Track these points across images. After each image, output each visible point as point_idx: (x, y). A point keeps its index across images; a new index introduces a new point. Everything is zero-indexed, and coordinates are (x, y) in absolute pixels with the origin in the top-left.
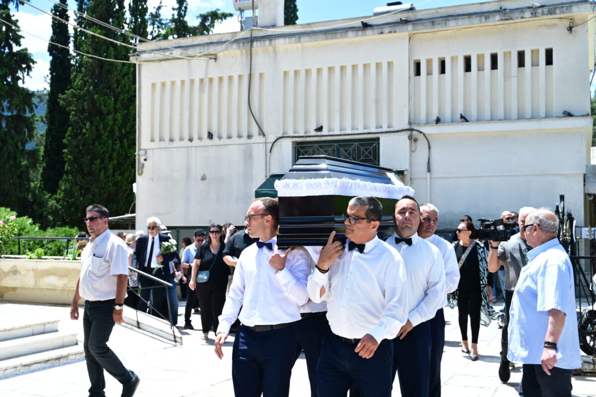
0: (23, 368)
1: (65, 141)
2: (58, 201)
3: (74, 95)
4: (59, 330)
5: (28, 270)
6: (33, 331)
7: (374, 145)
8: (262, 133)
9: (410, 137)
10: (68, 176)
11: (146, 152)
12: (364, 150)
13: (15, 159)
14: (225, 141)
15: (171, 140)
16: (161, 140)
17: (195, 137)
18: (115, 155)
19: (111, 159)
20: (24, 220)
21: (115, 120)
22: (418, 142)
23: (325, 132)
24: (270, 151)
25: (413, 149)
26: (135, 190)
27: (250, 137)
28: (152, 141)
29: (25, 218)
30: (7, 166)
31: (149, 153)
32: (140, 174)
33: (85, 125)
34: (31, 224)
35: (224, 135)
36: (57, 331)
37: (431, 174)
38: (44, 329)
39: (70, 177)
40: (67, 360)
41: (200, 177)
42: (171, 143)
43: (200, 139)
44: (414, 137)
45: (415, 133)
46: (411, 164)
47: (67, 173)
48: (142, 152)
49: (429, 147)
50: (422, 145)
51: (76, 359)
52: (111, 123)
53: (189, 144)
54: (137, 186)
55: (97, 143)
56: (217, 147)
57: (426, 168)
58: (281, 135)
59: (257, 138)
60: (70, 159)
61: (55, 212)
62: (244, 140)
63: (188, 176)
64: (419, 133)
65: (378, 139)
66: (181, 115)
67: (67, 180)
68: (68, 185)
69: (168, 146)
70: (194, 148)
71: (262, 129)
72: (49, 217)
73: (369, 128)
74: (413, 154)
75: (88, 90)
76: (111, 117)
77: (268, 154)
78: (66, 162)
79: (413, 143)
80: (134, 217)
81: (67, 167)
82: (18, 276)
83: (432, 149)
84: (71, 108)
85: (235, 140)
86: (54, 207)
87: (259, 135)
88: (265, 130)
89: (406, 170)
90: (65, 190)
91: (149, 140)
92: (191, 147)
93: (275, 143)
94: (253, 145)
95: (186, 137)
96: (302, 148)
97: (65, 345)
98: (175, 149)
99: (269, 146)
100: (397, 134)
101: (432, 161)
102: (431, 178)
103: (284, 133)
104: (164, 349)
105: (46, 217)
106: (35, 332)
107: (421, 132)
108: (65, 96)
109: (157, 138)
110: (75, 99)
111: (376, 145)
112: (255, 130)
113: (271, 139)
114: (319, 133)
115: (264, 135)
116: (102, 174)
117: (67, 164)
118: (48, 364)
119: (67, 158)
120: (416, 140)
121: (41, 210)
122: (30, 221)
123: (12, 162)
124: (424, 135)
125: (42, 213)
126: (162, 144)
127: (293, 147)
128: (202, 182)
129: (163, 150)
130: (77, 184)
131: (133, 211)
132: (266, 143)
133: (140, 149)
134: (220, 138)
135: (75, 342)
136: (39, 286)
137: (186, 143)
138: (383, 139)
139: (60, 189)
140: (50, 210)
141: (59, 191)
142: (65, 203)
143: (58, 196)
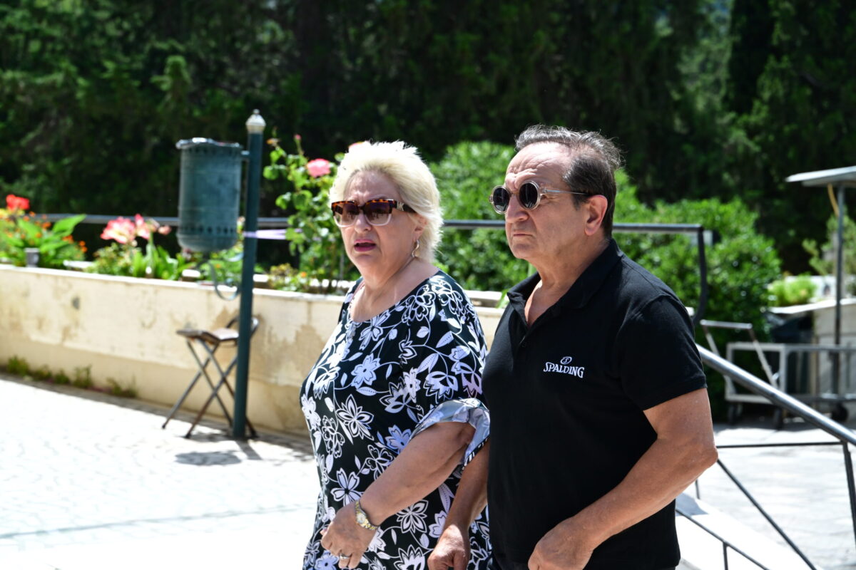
2: (751, 132)
10: (779, 59)
13: (635, 16)
30: (614, 39)
39: (785, 62)
47: (778, 51)
60: (787, 11)
61: (742, 163)
67: (778, 72)
68: (780, 86)
72: (726, 176)
78: (774, 20)
81: (779, 35)
86: (740, 149)
90: (773, 101)
105: (718, 177)
117: (778, 26)
119: (777, 8)
121: (702, 159)
123: (627, 27)
125: (706, 166)
130: (804, 82)
139: (760, 98)
140: (729, 159)
141: (757, 104)
142: (771, 138)
143: (753, 119)
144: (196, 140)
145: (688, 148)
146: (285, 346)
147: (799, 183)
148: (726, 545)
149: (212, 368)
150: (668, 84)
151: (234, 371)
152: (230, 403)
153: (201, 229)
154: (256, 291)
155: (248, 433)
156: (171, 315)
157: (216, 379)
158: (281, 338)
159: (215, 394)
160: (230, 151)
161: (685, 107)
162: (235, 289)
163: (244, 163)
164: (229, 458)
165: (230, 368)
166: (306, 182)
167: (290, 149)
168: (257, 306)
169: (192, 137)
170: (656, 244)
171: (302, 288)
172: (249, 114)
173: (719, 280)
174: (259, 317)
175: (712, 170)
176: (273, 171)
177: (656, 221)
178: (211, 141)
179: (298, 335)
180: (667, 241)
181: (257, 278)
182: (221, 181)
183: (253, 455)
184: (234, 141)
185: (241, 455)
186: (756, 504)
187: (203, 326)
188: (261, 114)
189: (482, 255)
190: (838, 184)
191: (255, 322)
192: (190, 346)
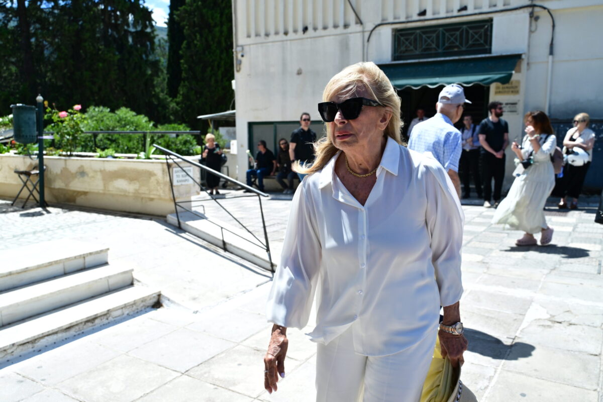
0: (21, 347)
1: (181, 52)
2: (178, 104)
3: (186, 11)
4: (109, 262)
5: (95, 171)
6: (64, 269)
7: (486, 27)
8: (359, 22)
9: (531, 15)
10: (184, 82)
11: (243, 49)
12: (473, 34)
13: (140, 68)
14: (320, 32)
15: (267, 35)
16: (257, 35)
17: (290, 30)
18: (223, 63)
19: (219, 66)
20: (140, 118)
21: (221, 32)
22: (540, 21)
23: (429, 15)
24: (368, 41)
25: (533, 28)
26: (234, 87)
27: (346, 26)
28: (249, 36)
29: (142, 116)
30: (134, 75)
31: (246, 48)
32: (238, 71)
33: (196, 36)
34: (146, 122)
35: (320, 26)
36: (106, 264)
37: (553, 58)
38: (85, 263)
39: (186, 83)
40: (107, 319)
41: (296, 72)
42: (267, 38)
43: (295, 31)
44: (535, 14)
45: (537, 9)
46: (529, 46)
47: (184, 80)
48: (239, 49)
49: (554, 26)
50: (545, 22)
51: (123, 314)
52: (218, 34)
53: (285, 37)
54: (236, 83)
55: (207, 52)
56: (312, 39)
57: (547, 50)
58: (379, 22)
59: (354, 27)
60: (186, 68)
61: (175, 113)
62: (341, 30)
63: (284, 71)
64: (542, 10)
65: (491, 20)
66: (276, 7)
67: (184, 86)
68: (185, 90)
69: (265, 41)
70: (289, 42)
71: (359, 17)
72: (171, 117)
73: (481, 8)
74: (533, 35)
75: (197, 6)
76: (217, 29)
77: (366, 43)
78: (182, 70)
79: (533, 22)
80: (234, 114)
81: (184, 75)
82: (86, 178)
83: (557, 28)
84: (185, 23)
85: (331, 30)
86: (174, 109)
87: (357, 23)
88: (363, 18)
89: (524, 54)
90: (183, 95)
91: (245, 35)
92: (287, 40)
93: (374, 32)
94: (350, 35)
95: (282, 31)
96: (402, 35)
97: (112, 287)
98: (270, 44)
99: (367, 35)
100: (515, 12)
101: (555, 42)
102: (553, 62)
103: (383, 20)
104: (258, 286)
105: (168, 117)
106: (68, 270)
107: (545, 8)
108: (178, 12)
109: (253, 34)
110: (187, 15)
111: (488, 27)
112: (352, 18)
113: (369, 26)
114: (422, 18)
115: (361, 23)
116: (213, 80)
117: (183, 72)
118: (72, 332)
119: (183, 67)
120: (537, 18)
121: (164, 112)
122: (146, 119)
123: (138, 71)
124: (549, 12)
125: (165, 114)
126: (259, 40)
127: (392, 35)
128: (298, 76)
129: (260, 45)
130: (192, 89)
131: (233, 108)
132: (363, 32)
133: (237, 46)
134: (315, 29)
135: (129, 282)
136: (109, 191)
137: (281, 36)
138: (497, 19)
139: (179, 93)
140: (171, 112)
141: (178, 95)
142: (184, 106)
143: (178, 100)
144: (18, 105)
145: (160, 109)
146: (57, 175)
147: (200, 119)
148: (222, 228)
149: (29, 183)
150: (151, 89)
151: (38, 184)
152: (37, 196)
153: (23, 136)
154: (45, 157)
155: (45, 205)
156: (9, 166)
157: (31, 188)
158: (55, 172)
159: (31, 194)
160: (32, 109)
161: (156, 96)
162: (36, 156)
163: (36, 113)
164: (40, 214)
165: (37, 183)
166: (58, 119)
167: (52, 108)
168: (45, 162)
169: (16, 104)
170: (159, 137)
171: (60, 155)
172: (37, 96)
173: (179, 148)
174: (46, 166)
175: (167, 115)
176: (48, 116)
177: (158, 130)
178: (24, 105)
179: (62, 171)
180: (162, 136)
181: (45, 152)
182: (29, 119)
183: (48, 212)
184: (33, 105)
185: (44, 212)
186: (231, 215)
187: (22, 169)
188: (42, 95)
189: (102, 143)
190: (211, 119)
191: (45, 167)
192: (19, 176)
